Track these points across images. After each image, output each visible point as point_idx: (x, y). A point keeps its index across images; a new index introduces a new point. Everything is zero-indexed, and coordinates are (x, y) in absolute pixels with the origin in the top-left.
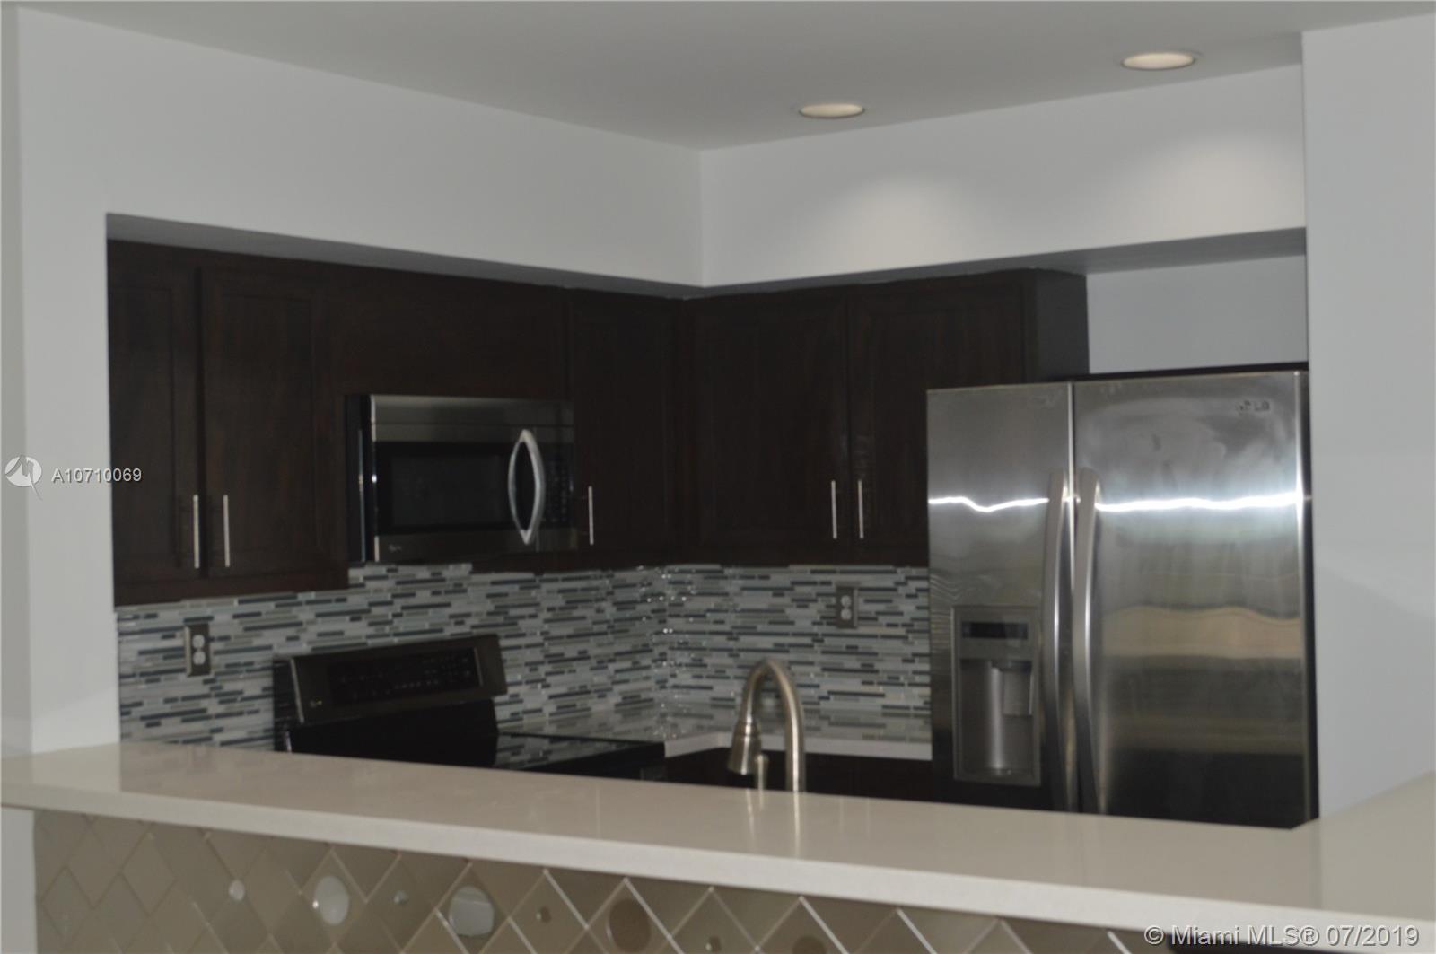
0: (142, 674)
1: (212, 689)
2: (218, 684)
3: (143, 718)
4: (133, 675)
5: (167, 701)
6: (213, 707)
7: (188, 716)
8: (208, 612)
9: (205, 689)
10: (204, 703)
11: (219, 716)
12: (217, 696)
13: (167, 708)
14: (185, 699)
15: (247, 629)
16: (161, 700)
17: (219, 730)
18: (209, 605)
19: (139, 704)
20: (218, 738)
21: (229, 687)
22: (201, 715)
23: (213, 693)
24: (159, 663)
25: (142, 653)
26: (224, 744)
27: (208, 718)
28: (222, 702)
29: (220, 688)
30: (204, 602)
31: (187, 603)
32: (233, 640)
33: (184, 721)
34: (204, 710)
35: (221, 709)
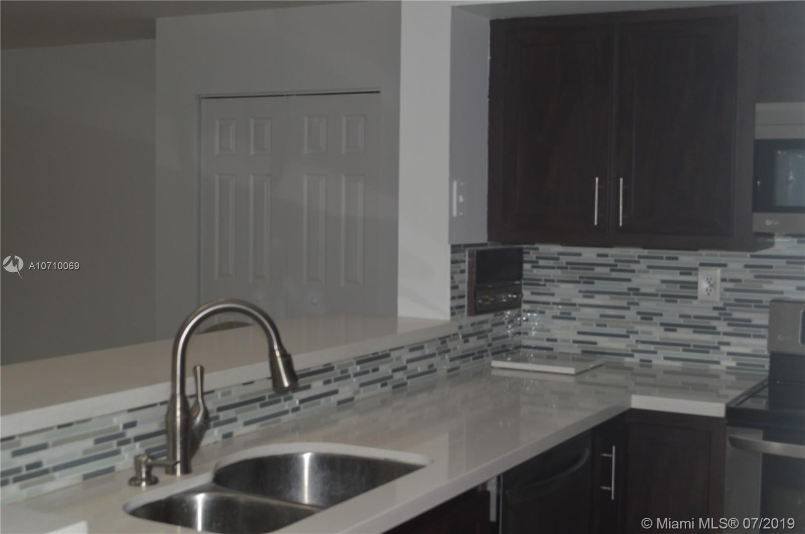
0: (663, 296)
1: (720, 314)
2: (727, 312)
3: (662, 324)
4: (656, 295)
5: (681, 316)
6: (722, 326)
7: (698, 329)
8: (723, 261)
9: (715, 314)
10: (714, 323)
11: (726, 334)
12: (725, 320)
13: (682, 321)
14: (696, 317)
15: (756, 277)
16: (677, 315)
17: (728, 344)
18: (722, 256)
19: (660, 315)
20: (724, 349)
21: (737, 315)
22: (712, 330)
23: (722, 317)
24: (676, 290)
25: (663, 282)
26: (729, 354)
27: (718, 333)
28: (729, 325)
29: (731, 315)
30: (719, 253)
31: (704, 252)
32: (743, 283)
33: (695, 332)
34: (714, 328)
35: (730, 329)
